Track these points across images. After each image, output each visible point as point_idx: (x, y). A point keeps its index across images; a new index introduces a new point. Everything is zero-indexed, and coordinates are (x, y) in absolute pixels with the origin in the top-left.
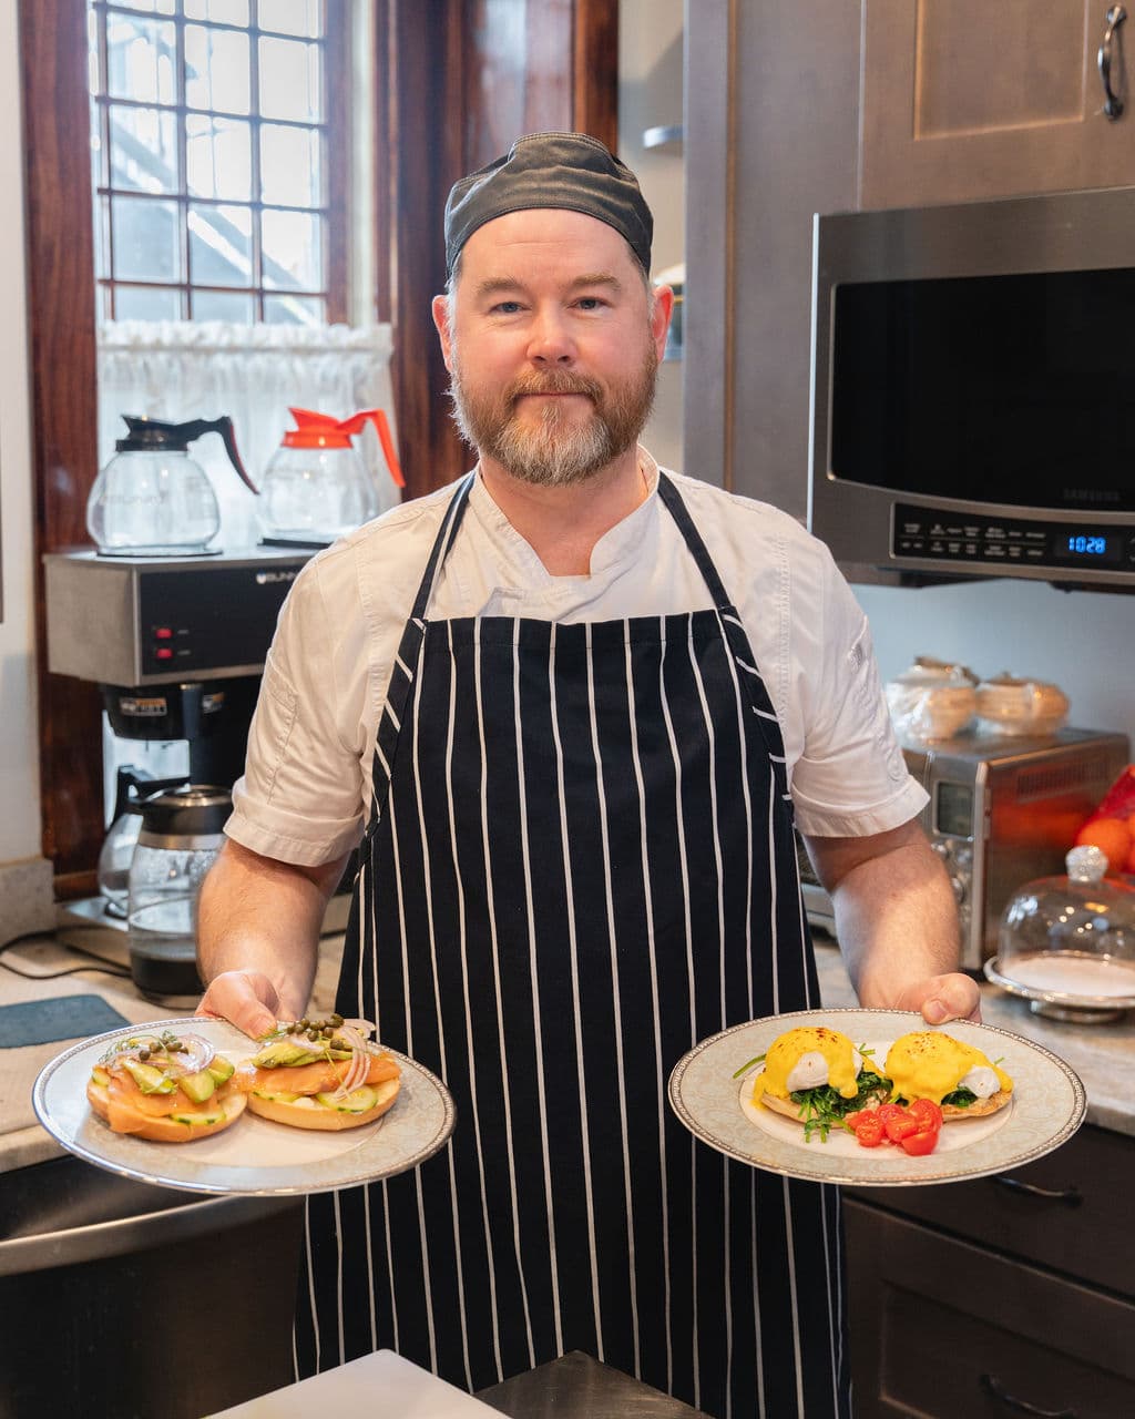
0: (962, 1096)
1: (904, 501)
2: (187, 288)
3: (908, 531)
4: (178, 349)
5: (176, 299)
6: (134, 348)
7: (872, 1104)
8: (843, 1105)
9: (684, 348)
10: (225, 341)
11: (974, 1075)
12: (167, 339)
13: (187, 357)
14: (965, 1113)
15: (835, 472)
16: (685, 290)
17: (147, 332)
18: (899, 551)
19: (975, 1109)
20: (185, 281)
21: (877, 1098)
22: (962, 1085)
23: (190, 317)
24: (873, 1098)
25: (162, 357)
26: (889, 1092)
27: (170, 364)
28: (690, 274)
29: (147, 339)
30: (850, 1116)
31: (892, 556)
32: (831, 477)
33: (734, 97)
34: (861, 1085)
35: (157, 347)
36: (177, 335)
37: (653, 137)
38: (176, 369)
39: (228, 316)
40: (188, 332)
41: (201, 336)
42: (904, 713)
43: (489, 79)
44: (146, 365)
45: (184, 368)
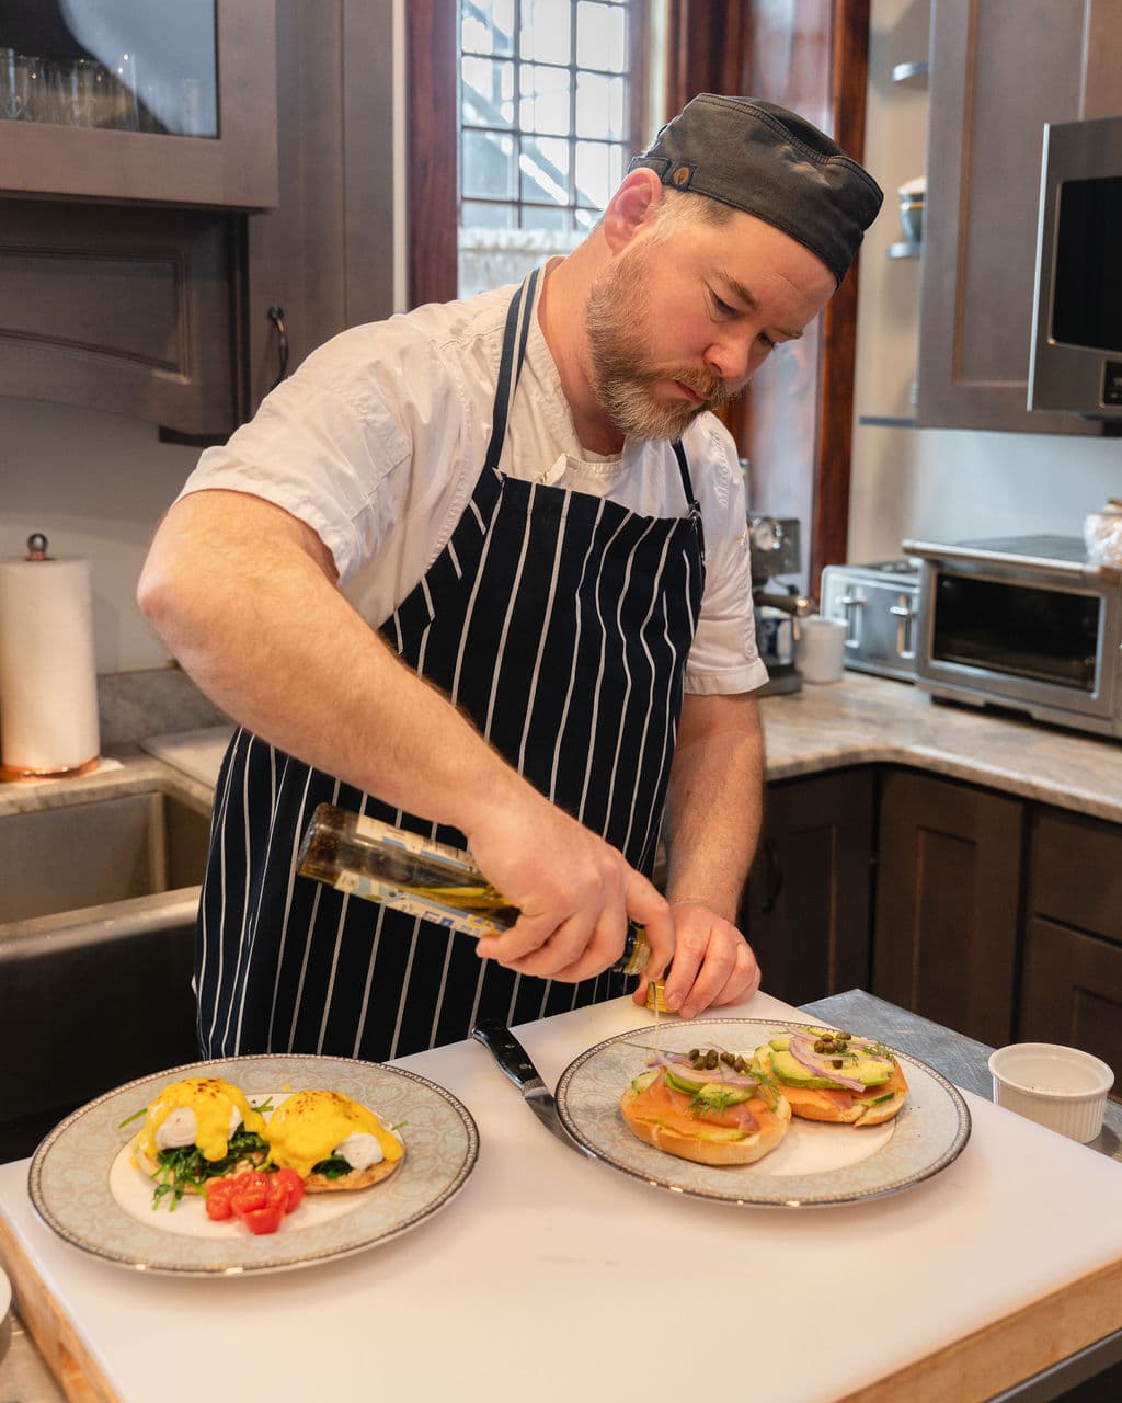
0: (335, 1166)
1: (1113, 359)
2: (518, 204)
3: (1116, 384)
4: (512, 251)
5: (509, 213)
6: (479, 250)
7: (243, 1167)
8: (208, 1169)
9: (923, 246)
10: (547, 246)
11: (352, 1142)
12: (503, 243)
13: (518, 258)
14: (332, 1186)
15: (1055, 337)
16: (926, 198)
17: (488, 237)
18: (1107, 400)
19: (344, 1181)
20: (516, 198)
21: (251, 1161)
22: (338, 1153)
23: (520, 226)
24: (245, 1162)
25: (499, 258)
26: (266, 1155)
27: (505, 263)
28: (931, 183)
29: (489, 242)
30: (212, 1181)
31: (1102, 405)
32: (1051, 341)
33: (975, 36)
34: (232, 1146)
35: (496, 249)
36: (511, 240)
37: (902, 72)
38: (510, 268)
39: (552, 227)
40: (519, 238)
41: (530, 241)
42: (1102, 538)
43: (761, 36)
44: (487, 266)
45: (516, 267)
